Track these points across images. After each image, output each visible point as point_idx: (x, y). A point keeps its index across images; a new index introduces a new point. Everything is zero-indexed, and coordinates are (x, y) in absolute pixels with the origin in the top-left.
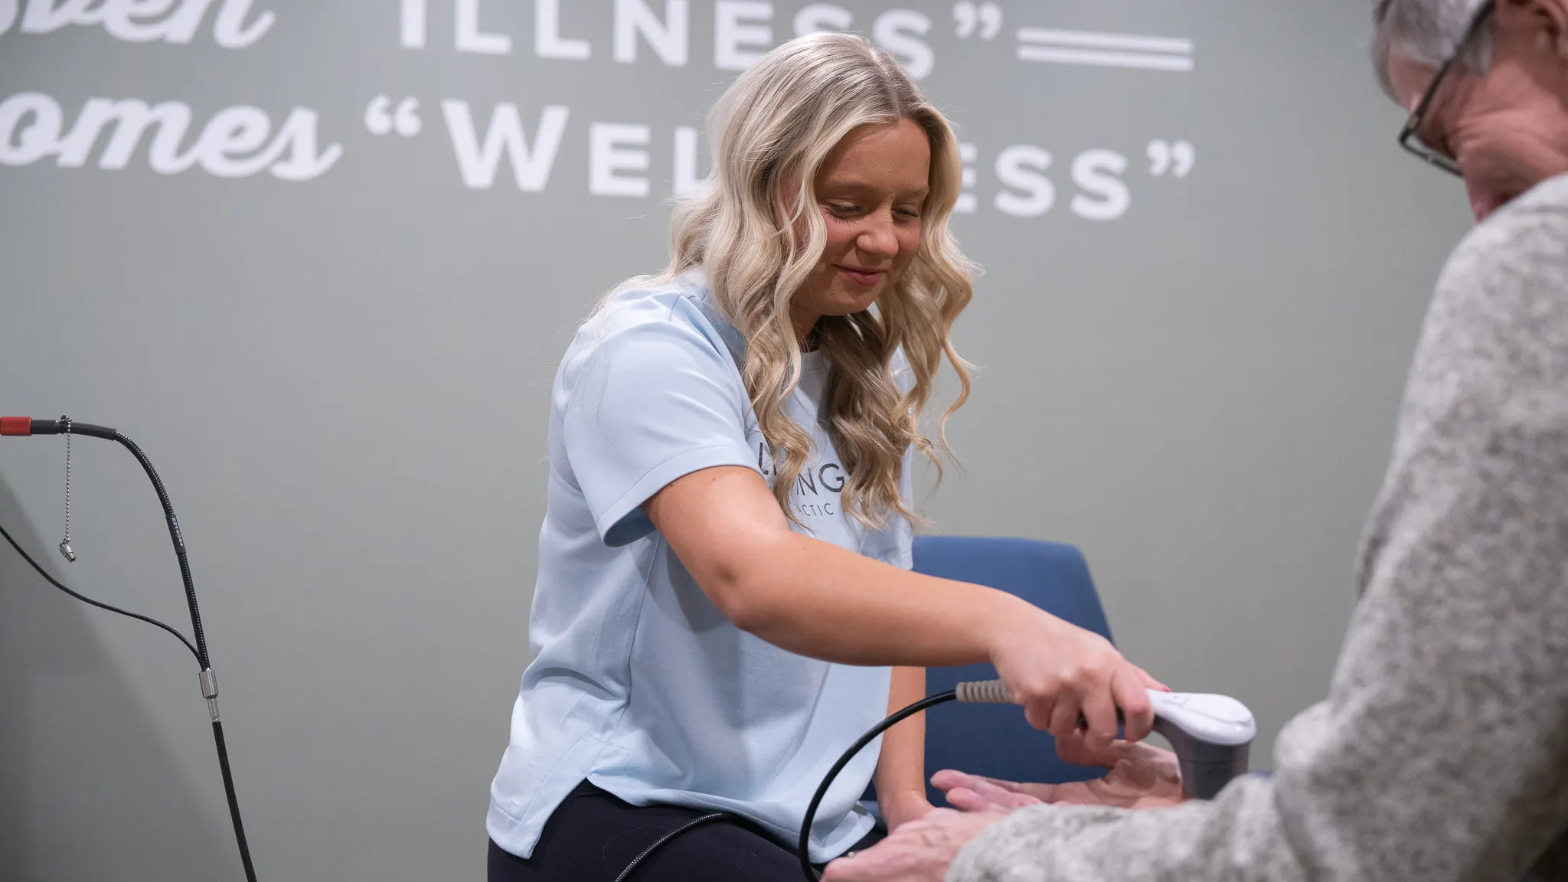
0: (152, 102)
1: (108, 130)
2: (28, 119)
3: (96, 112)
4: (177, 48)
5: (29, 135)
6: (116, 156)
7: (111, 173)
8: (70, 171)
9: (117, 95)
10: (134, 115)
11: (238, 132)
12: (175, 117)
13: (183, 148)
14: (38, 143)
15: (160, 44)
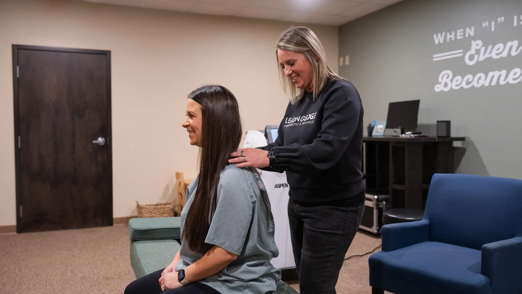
0: (500, 71)
1: (493, 77)
2: (480, 78)
3: (491, 74)
4: (504, 58)
5: (480, 81)
6: (494, 83)
7: (494, 86)
8: (486, 87)
9: (493, 70)
10: (497, 73)
11: (515, 74)
12: (504, 72)
13: (505, 80)
14: (482, 82)
15: (501, 58)
